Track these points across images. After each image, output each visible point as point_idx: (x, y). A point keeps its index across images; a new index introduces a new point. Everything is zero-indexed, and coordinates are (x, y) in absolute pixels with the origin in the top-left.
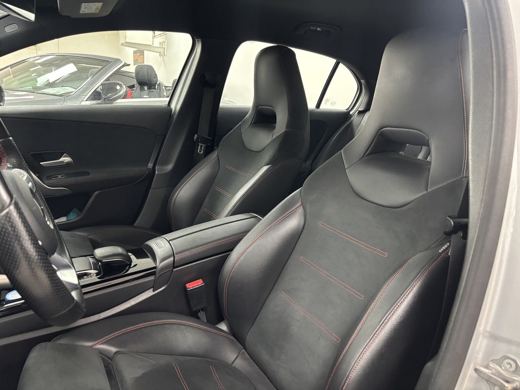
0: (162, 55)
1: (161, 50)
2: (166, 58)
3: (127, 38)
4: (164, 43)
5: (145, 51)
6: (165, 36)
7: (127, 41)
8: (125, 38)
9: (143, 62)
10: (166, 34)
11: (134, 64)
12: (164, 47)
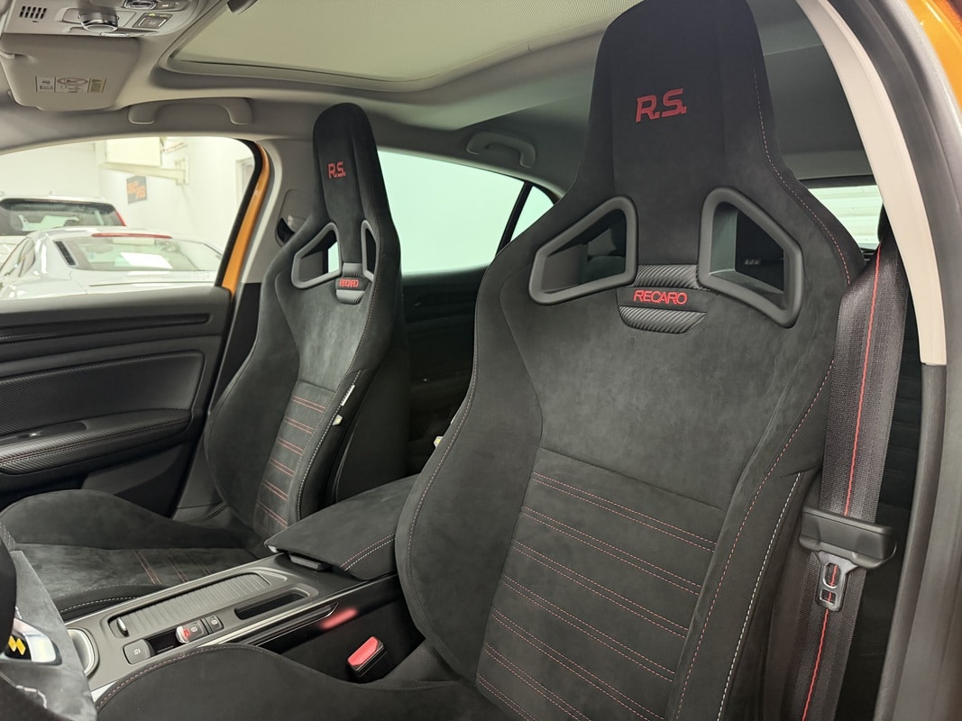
0: (181, 184)
1: (178, 175)
2: (188, 190)
3: (109, 155)
4: (183, 162)
6: (183, 150)
9: (145, 198)
10: (186, 146)
11: (129, 202)
12: (183, 168)
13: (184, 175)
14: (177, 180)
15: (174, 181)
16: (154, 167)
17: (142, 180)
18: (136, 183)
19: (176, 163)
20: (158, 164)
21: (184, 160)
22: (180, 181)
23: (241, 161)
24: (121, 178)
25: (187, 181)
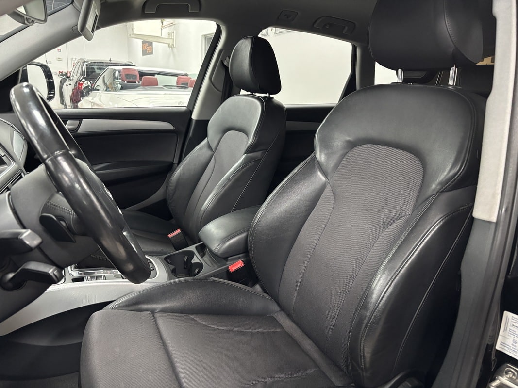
0: (171, 46)
1: (170, 41)
2: (175, 50)
3: (134, 30)
4: (173, 34)
5: (154, 43)
6: (173, 27)
7: (135, 32)
8: (133, 29)
9: (152, 53)
10: (174, 25)
11: (143, 55)
12: (173, 38)
13: (173, 41)
14: (169, 44)
15: (167, 45)
16: (157, 37)
17: (151, 44)
18: (147, 44)
19: (169, 34)
20: (159, 35)
21: (173, 33)
22: (171, 44)
23: (205, 35)
24: (139, 42)
25: (175, 46)
